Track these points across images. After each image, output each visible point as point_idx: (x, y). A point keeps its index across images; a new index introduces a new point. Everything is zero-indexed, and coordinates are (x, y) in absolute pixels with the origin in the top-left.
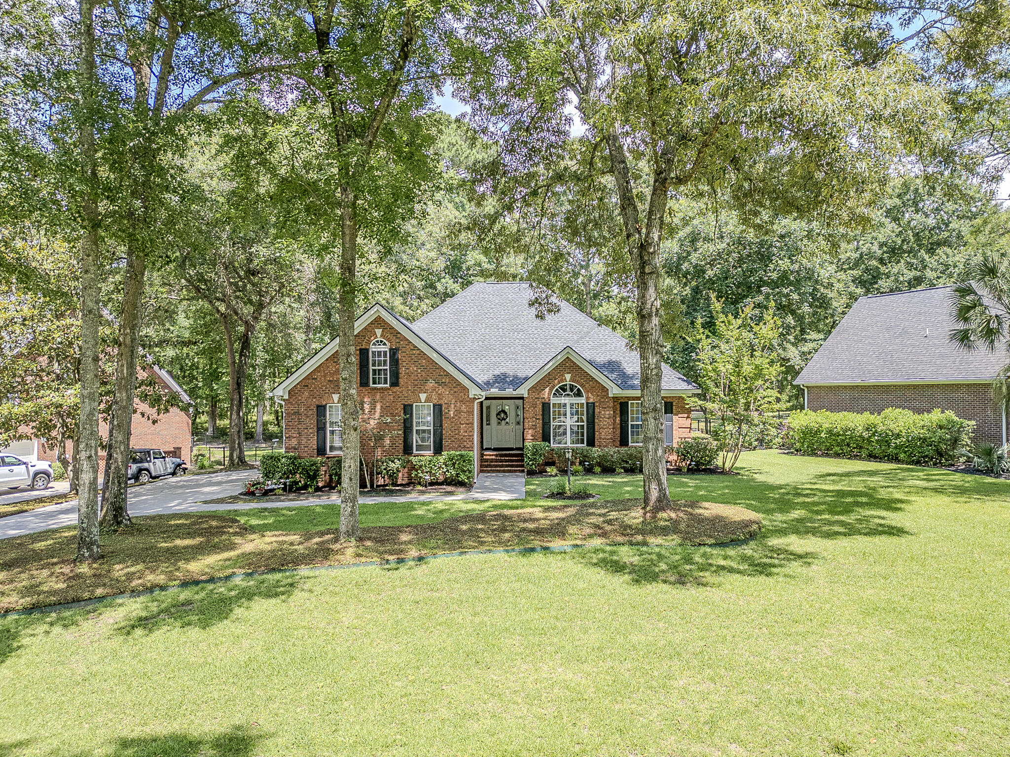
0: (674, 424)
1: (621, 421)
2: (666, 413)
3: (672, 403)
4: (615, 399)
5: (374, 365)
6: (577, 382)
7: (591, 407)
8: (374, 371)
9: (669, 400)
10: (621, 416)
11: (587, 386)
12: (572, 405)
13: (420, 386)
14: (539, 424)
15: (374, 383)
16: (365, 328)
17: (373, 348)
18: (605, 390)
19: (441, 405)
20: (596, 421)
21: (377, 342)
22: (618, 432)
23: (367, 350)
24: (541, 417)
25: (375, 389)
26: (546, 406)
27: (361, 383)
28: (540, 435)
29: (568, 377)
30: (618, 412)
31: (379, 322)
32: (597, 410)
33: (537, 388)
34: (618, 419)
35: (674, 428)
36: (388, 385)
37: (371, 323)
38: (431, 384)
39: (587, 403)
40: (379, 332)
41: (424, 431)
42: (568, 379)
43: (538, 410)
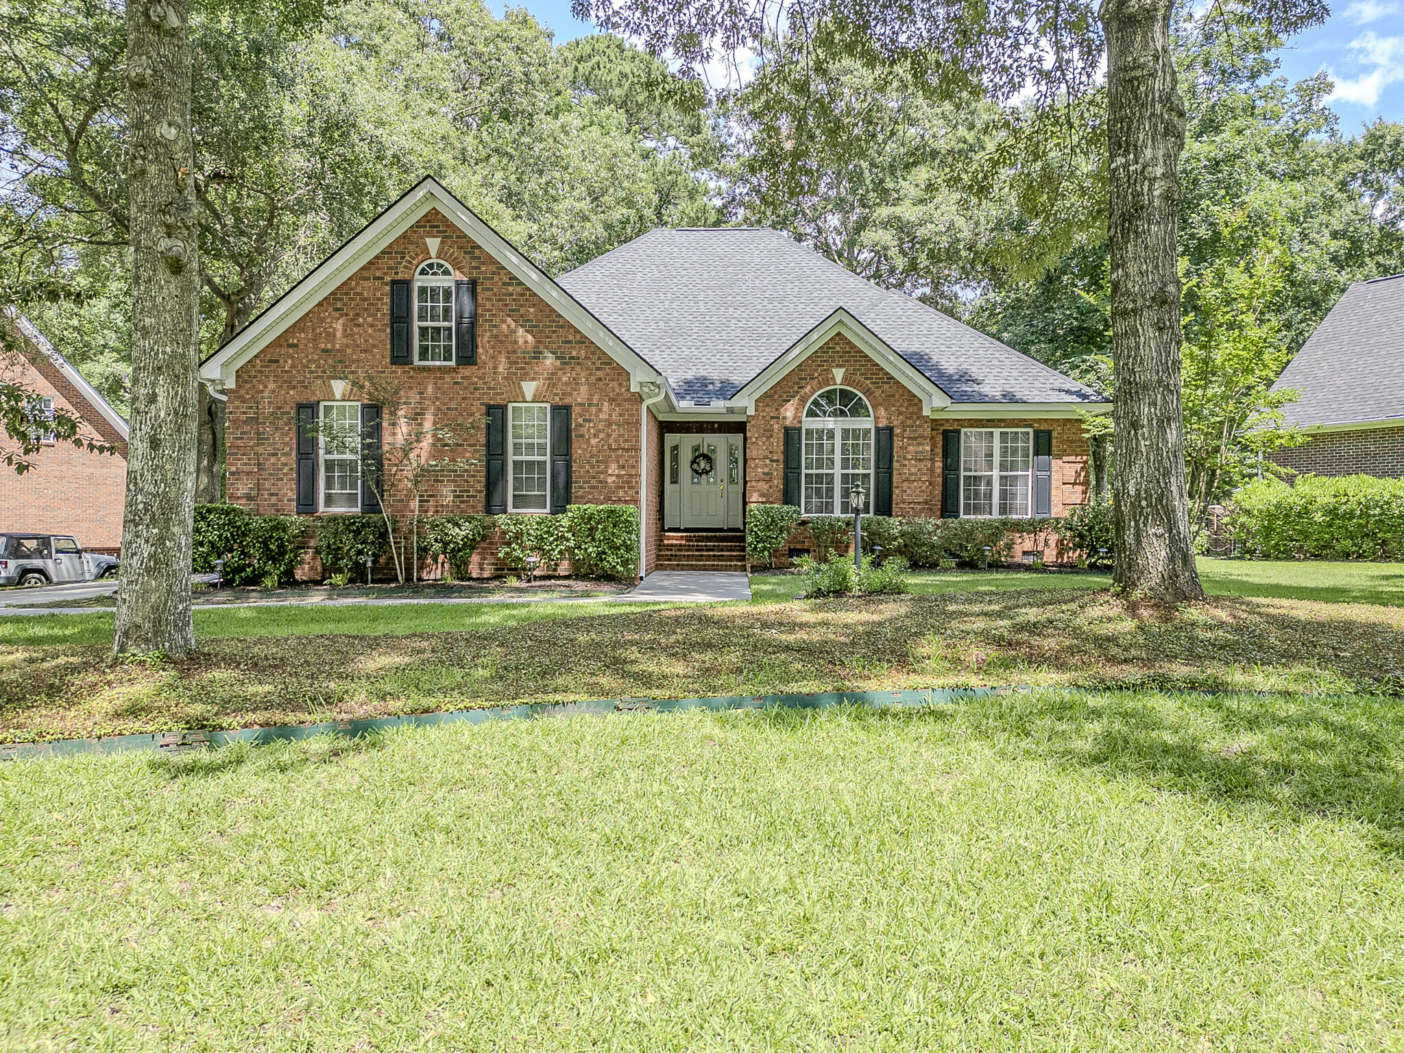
0: (1054, 476)
1: (945, 468)
2: (1037, 453)
3: (1049, 433)
4: (935, 423)
5: (421, 318)
6: (858, 385)
7: (885, 436)
8: (423, 331)
9: (1044, 427)
10: (945, 455)
11: (878, 393)
12: (845, 432)
13: (523, 364)
14: (778, 471)
15: (423, 356)
16: (404, 236)
17: (419, 282)
18: (914, 401)
19: (567, 408)
20: (895, 465)
21: (431, 266)
22: (938, 491)
23: (407, 283)
24: (781, 457)
25: (424, 369)
26: (791, 436)
27: (393, 357)
28: (780, 495)
29: (839, 374)
30: (939, 451)
31: (434, 222)
32: (897, 443)
33: (773, 398)
34: (939, 464)
35: (1054, 484)
36: (453, 363)
37: (418, 225)
38: (549, 361)
39: (878, 429)
40: (433, 244)
41: (530, 464)
42: (839, 379)
43: (777, 443)
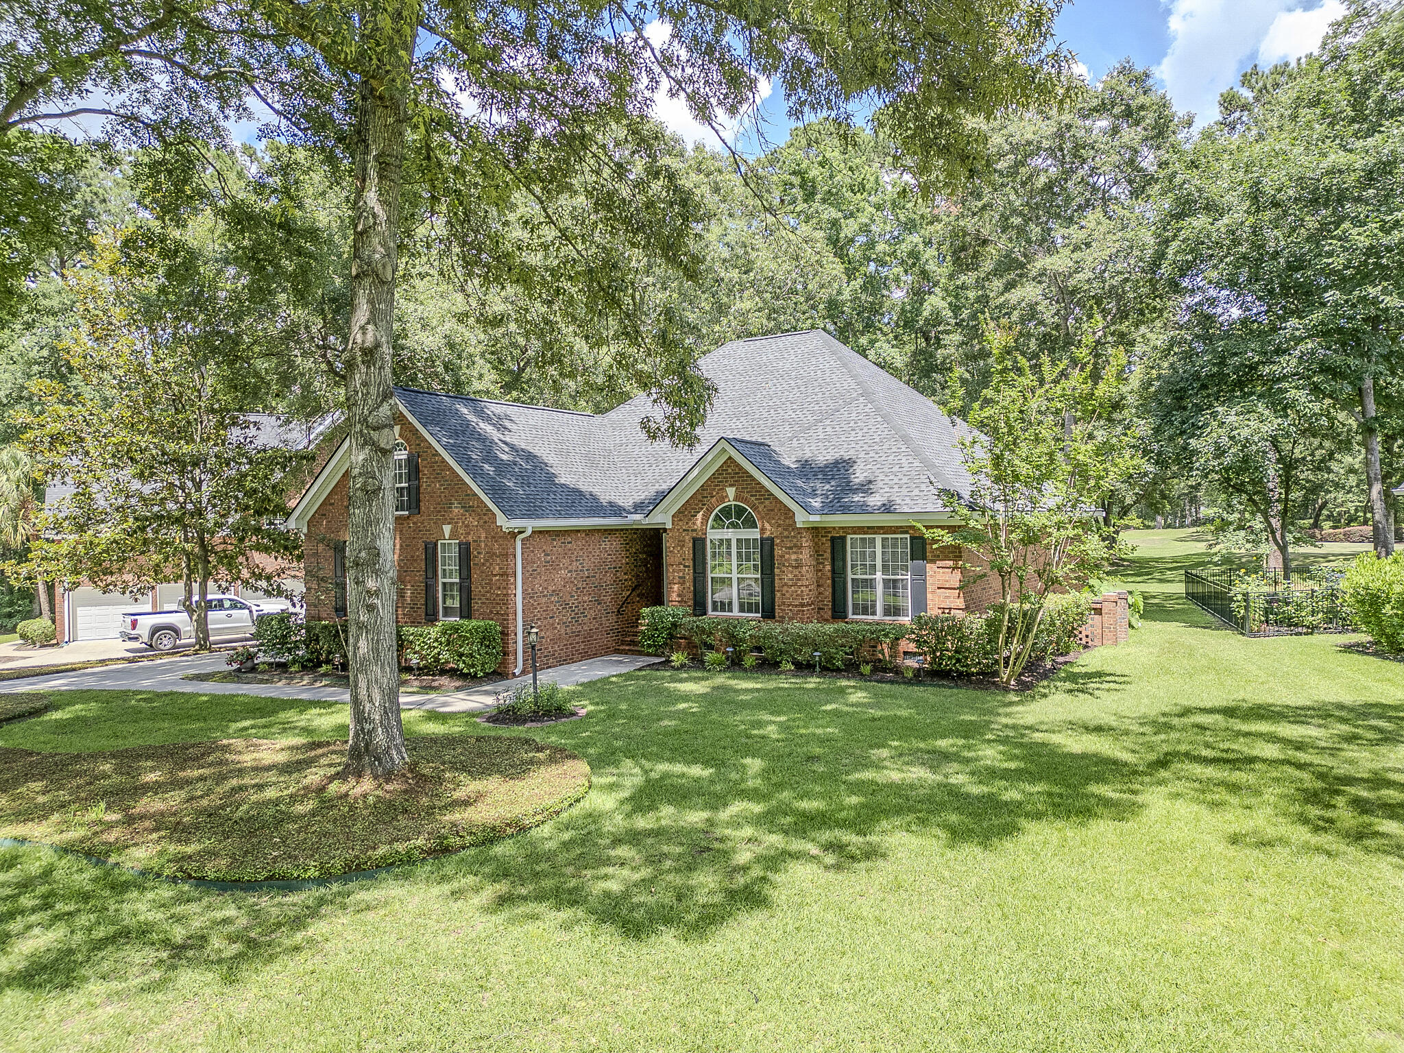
0: (929, 580)
1: (833, 571)
2: (914, 558)
3: (923, 539)
6: (745, 501)
7: (768, 546)
9: (918, 533)
10: (834, 562)
11: (762, 507)
12: (740, 542)
13: (443, 512)
14: (689, 575)
18: (789, 514)
19: (468, 544)
20: (776, 571)
22: (828, 592)
24: (691, 563)
26: (699, 544)
28: (690, 596)
29: (731, 492)
30: (825, 555)
31: (397, 414)
32: (778, 552)
33: (685, 513)
34: (826, 568)
35: (930, 588)
36: (408, 513)
38: (457, 509)
39: (762, 540)
40: (397, 429)
41: (451, 585)
42: (731, 496)
43: (688, 550)
